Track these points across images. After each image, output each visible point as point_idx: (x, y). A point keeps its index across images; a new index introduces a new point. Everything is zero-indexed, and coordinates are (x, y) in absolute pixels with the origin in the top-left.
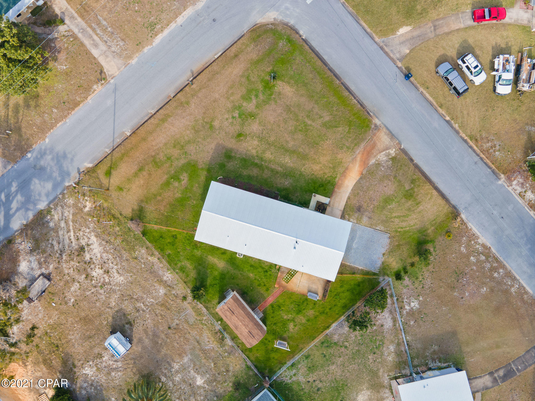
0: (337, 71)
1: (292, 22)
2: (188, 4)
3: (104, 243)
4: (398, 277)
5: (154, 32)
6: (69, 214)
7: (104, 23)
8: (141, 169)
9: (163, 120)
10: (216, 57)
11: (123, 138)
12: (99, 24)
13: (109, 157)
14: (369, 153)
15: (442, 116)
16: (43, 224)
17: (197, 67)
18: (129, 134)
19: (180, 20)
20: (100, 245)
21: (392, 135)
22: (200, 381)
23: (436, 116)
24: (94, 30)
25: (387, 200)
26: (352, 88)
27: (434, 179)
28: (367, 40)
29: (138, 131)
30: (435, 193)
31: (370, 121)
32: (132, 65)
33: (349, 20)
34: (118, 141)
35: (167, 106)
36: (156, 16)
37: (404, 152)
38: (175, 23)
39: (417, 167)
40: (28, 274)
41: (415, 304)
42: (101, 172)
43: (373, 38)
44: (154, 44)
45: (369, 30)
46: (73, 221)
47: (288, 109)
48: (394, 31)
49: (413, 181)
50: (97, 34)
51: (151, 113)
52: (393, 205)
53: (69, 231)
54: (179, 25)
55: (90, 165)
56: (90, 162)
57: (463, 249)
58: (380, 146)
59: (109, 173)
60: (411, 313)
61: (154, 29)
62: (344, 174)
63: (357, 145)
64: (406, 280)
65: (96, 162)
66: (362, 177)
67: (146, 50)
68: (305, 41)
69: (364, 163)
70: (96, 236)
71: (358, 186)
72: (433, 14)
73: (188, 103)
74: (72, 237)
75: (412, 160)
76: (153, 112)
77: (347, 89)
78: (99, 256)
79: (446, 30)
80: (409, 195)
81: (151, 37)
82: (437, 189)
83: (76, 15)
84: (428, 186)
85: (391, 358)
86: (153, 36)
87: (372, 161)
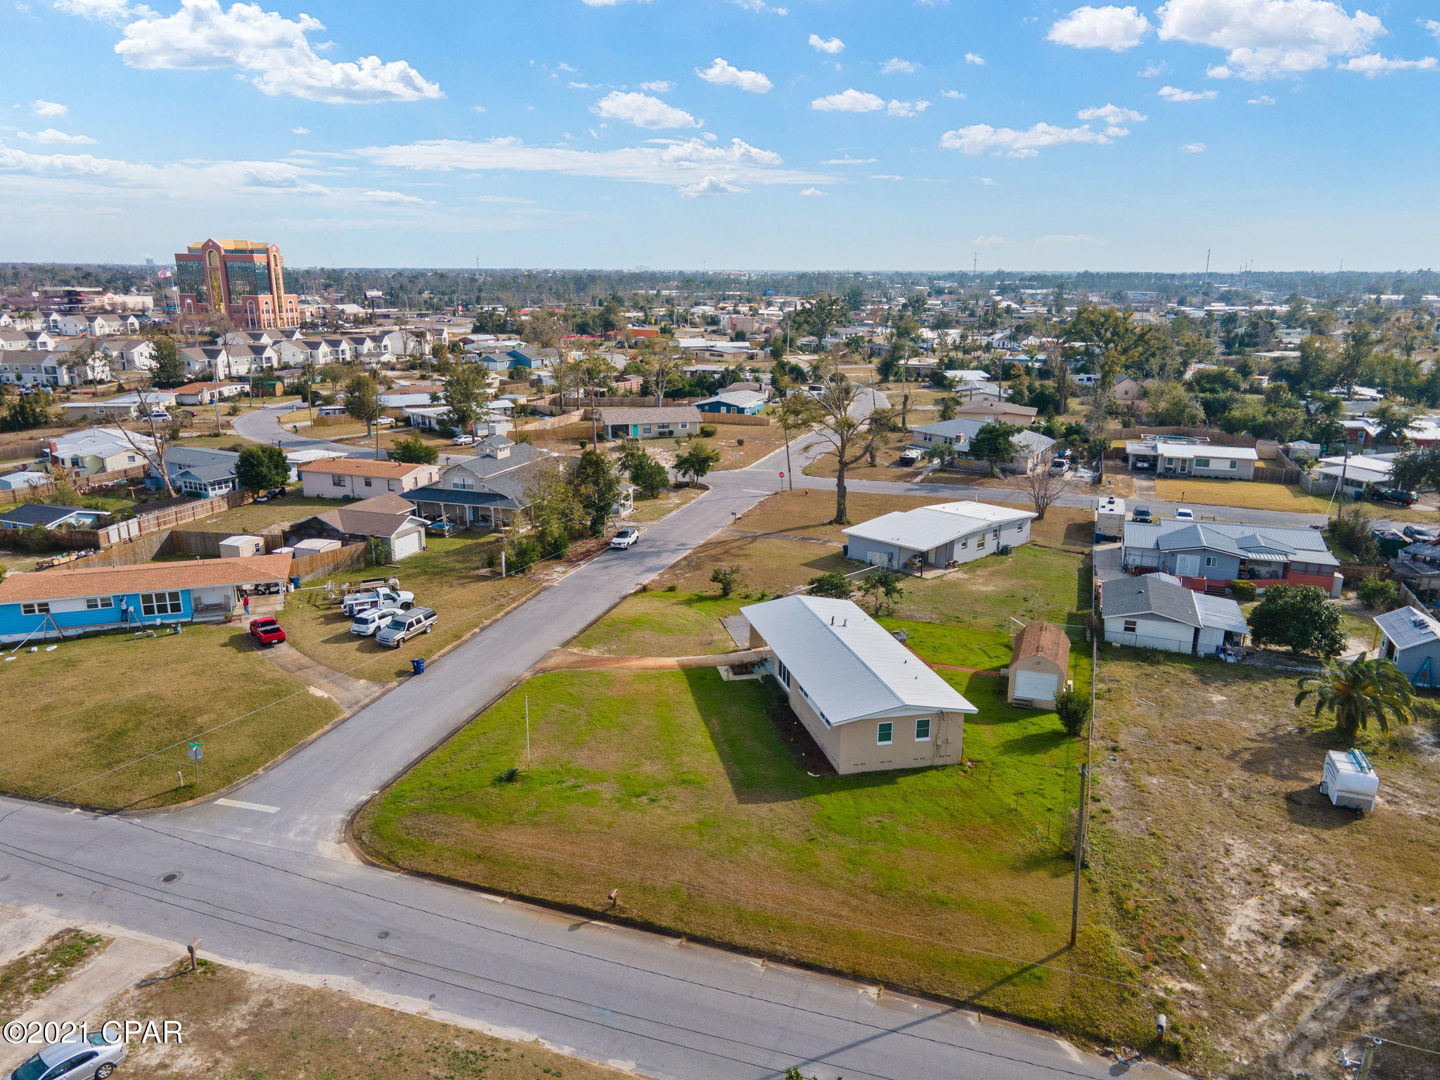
1: (340, 816)
2: (343, 1004)
5: (486, 1048)
10: (500, 900)
11: (897, 998)
13: (986, 1002)
17: (557, 924)
18: (873, 991)
19: (412, 1005)
20: (1225, 912)
32: (639, 1066)
35: (714, 934)
36: (421, 1066)
38: (426, 1014)
42: (1047, 999)
43: (344, 721)
44: (529, 1037)
45: (327, 727)
51: (763, 965)
54: (430, 1003)
55: (1066, 1045)
56: (1056, 1047)
61: (474, 1053)
65: (1038, 1033)
67: (566, 1051)
70: (1220, 930)
73: (672, 893)
76: (757, 963)
81: (507, 1050)
86: (501, 1047)
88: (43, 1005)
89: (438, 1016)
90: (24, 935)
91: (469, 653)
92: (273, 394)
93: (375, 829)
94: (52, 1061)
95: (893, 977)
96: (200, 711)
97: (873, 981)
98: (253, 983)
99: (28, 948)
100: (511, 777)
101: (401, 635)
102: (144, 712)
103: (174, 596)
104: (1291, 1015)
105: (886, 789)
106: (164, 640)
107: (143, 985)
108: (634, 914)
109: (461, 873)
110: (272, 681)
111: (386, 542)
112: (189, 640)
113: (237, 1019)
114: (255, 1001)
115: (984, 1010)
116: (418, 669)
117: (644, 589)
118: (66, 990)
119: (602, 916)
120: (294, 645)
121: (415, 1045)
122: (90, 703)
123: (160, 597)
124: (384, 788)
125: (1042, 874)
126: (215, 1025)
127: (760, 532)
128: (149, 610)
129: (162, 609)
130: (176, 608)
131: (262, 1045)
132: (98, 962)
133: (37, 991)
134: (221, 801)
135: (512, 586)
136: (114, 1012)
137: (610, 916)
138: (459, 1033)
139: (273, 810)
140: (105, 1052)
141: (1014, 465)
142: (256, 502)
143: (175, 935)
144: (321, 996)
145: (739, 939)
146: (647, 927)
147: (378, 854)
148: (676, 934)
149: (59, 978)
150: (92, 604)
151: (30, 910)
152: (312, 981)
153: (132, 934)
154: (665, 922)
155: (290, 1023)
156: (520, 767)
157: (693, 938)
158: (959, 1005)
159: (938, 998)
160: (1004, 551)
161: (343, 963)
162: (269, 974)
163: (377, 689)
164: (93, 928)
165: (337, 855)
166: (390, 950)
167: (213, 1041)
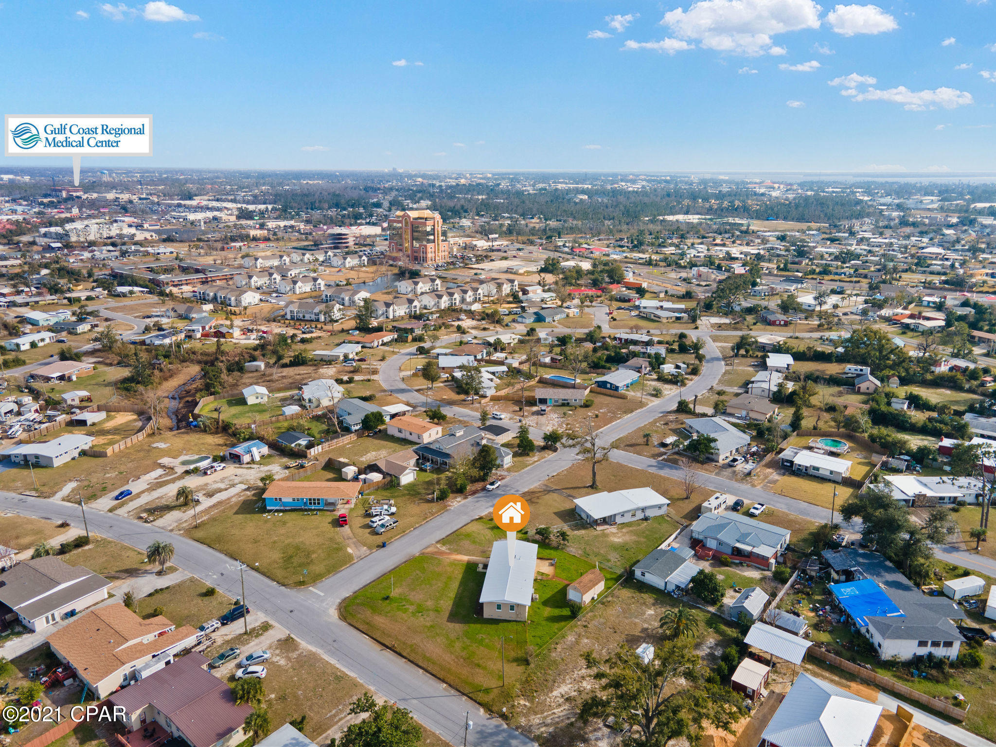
1: (339, 601)
2: (318, 657)
3: (556, 684)
5: (344, 677)
6: (536, 720)
7: (334, 712)
8: (479, 666)
9: (429, 660)
11: (450, 689)
12: (335, 716)
13: (471, 695)
14: (442, 553)
16: (553, 736)
17: (378, 647)
18: (445, 685)
19: (333, 661)
20: (559, 687)
21: (428, 547)
24: (341, 719)
25: (474, 542)
29: (441, 677)
31: (418, 557)
33: (339, 575)
34: (453, 692)
35: (415, 661)
36: (328, 676)
37: (440, 541)
39: (448, 536)
40: (609, 737)
42: (486, 698)
43: (354, 564)
44: (356, 676)
45: (347, 566)
46: (542, 713)
47: (412, 589)
48: (349, 556)
49: (458, 536)
50: (345, 717)
53: (554, 713)
55: (482, 710)
56: (479, 710)
58: (436, 550)
59: (487, 691)
62: (458, 561)
63: (436, 559)
65: (478, 706)
66: (459, 553)
67: (361, 682)
69: (449, 554)
70: (552, 692)
71: (468, 554)
72: (340, 541)
73: (411, 646)
74: (559, 710)
76: (421, 671)
78: (569, 686)
79: (351, 535)
83: (324, 735)
86: (347, 677)
87: (448, 551)
88: (257, 641)
89: (337, 666)
90: (256, 620)
91: (405, 540)
92: (407, 341)
93: (345, 607)
94: (255, 656)
95: (452, 683)
96: (314, 552)
97: (446, 683)
98: (301, 646)
99: (257, 625)
100: (387, 598)
101: (383, 530)
102: (299, 549)
103: (318, 500)
104: (545, 718)
105: (493, 626)
106: (313, 517)
107: (278, 641)
108: (398, 650)
109: (361, 627)
110: (338, 544)
111: (398, 478)
112: (320, 519)
113: (294, 655)
114: (300, 651)
115: (469, 697)
116: (384, 545)
117: (481, 518)
118: (262, 638)
119: (390, 649)
120: (350, 527)
121: (329, 671)
122: (286, 542)
123: (314, 500)
124: (355, 593)
125: (515, 664)
126: (290, 655)
127: (555, 487)
128: (311, 503)
129: (315, 503)
130: (319, 504)
131: (298, 662)
132: (271, 632)
133: (256, 637)
134: (311, 588)
135: (435, 507)
136: (270, 647)
137: (392, 649)
138: (340, 671)
139: (322, 594)
140: (266, 656)
141: (714, 457)
142: (368, 436)
143: (288, 628)
144: (314, 654)
145: (420, 664)
146: (400, 655)
147: (343, 616)
148: (406, 658)
149: (261, 634)
150: (294, 500)
151: (259, 613)
152: (313, 649)
153: (280, 626)
154: (404, 654)
155: (305, 659)
156: (392, 595)
157: (409, 660)
158: (464, 694)
159: (459, 691)
160: (646, 519)
161: (322, 647)
162: (305, 645)
163: (368, 552)
164: (271, 622)
165: (333, 613)
166: (334, 645)
167: (289, 659)
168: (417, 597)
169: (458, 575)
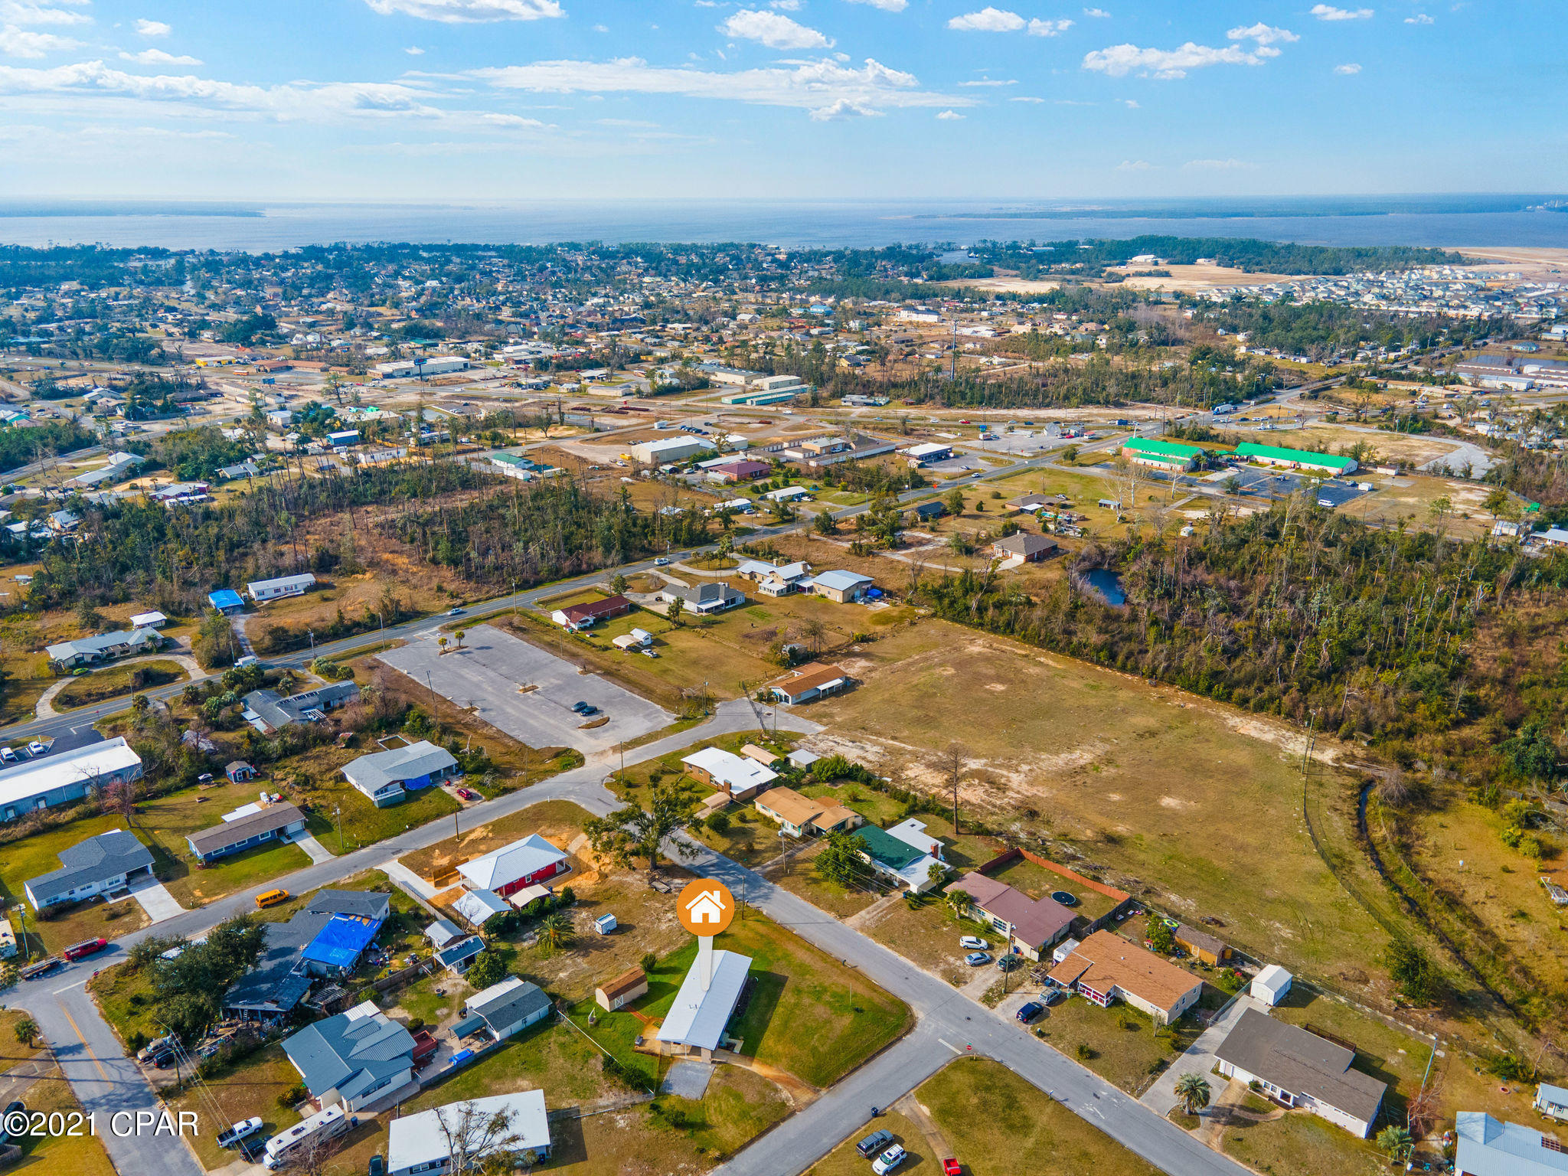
0: (873, 1063)
1: (917, 1029)
4: (654, 1107)
7: (888, 917)
12: (888, 914)
14: (788, 1083)
15: (836, 1145)
19: (903, 959)
21: (809, 1104)
22: (562, 975)
23: (835, 1140)
25: (738, 1097)
26: (857, 1074)
27: (763, 1140)
28: (911, 1085)
30: (747, 1139)
31: (823, 1086)
32: (856, 933)
33: (929, 1070)
37: (792, 1114)
39: (775, 1125)
41: (621, 1124)
43: (913, 1088)
45: (921, 1085)
47: (829, 1021)
48: (923, 1101)
49: (760, 1120)
50: (878, 913)
52: (732, 1102)
57: (682, 1165)
58: (797, 1092)
60: (612, 1121)
62: (765, 1063)
63: (796, 1073)
64: (648, 1116)
66: (762, 1078)
68: (900, 1039)
69: (778, 1079)
71: (752, 1075)
72: (945, 1132)
75: (783, 1120)
77: (855, 1069)
79: (932, 1144)
80: (744, 1115)
82: (752, 1141)
84: (754, 1133)
85: (564, 1105)
87: (780, 1086)
88: (989, 985)
93: (907, 1020)
98: (940, 975)
107: (966, 983)
113: (942, 966)
114: (938, 970)
126: (947, 966)
131: (935, 958)
133: (992, 990)
134: (959, 1052)
136: (971, 976)
139: (941, 1042)
143: (962, 997)
144: (923, 967)
147: (908, 1010)
152: (925, 972)
153: (972, 1000)
155: (929, 961)
161: (918, 974)
162: (934, 976)
163: (897, 1106)
164: (985, 1007)
165: (920, 1014)
166: (907, 976)
167: (947, 962)
168: (821, 1011)
169: (769, 1041)
